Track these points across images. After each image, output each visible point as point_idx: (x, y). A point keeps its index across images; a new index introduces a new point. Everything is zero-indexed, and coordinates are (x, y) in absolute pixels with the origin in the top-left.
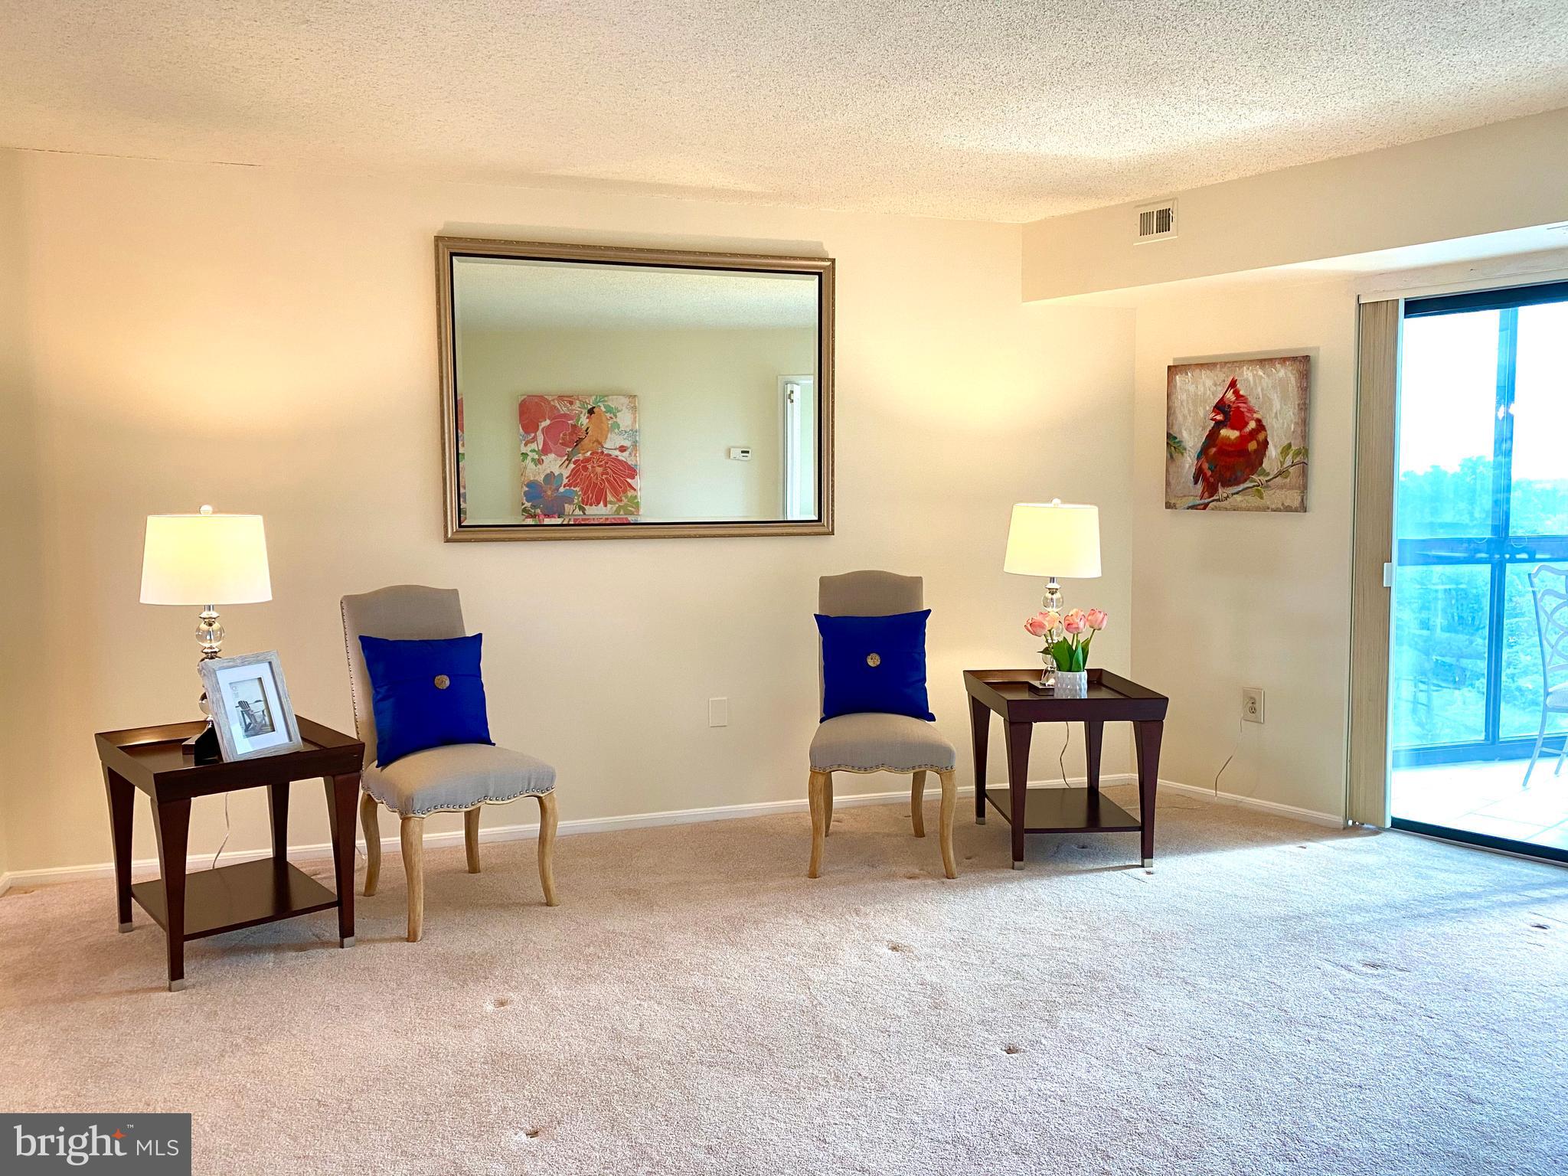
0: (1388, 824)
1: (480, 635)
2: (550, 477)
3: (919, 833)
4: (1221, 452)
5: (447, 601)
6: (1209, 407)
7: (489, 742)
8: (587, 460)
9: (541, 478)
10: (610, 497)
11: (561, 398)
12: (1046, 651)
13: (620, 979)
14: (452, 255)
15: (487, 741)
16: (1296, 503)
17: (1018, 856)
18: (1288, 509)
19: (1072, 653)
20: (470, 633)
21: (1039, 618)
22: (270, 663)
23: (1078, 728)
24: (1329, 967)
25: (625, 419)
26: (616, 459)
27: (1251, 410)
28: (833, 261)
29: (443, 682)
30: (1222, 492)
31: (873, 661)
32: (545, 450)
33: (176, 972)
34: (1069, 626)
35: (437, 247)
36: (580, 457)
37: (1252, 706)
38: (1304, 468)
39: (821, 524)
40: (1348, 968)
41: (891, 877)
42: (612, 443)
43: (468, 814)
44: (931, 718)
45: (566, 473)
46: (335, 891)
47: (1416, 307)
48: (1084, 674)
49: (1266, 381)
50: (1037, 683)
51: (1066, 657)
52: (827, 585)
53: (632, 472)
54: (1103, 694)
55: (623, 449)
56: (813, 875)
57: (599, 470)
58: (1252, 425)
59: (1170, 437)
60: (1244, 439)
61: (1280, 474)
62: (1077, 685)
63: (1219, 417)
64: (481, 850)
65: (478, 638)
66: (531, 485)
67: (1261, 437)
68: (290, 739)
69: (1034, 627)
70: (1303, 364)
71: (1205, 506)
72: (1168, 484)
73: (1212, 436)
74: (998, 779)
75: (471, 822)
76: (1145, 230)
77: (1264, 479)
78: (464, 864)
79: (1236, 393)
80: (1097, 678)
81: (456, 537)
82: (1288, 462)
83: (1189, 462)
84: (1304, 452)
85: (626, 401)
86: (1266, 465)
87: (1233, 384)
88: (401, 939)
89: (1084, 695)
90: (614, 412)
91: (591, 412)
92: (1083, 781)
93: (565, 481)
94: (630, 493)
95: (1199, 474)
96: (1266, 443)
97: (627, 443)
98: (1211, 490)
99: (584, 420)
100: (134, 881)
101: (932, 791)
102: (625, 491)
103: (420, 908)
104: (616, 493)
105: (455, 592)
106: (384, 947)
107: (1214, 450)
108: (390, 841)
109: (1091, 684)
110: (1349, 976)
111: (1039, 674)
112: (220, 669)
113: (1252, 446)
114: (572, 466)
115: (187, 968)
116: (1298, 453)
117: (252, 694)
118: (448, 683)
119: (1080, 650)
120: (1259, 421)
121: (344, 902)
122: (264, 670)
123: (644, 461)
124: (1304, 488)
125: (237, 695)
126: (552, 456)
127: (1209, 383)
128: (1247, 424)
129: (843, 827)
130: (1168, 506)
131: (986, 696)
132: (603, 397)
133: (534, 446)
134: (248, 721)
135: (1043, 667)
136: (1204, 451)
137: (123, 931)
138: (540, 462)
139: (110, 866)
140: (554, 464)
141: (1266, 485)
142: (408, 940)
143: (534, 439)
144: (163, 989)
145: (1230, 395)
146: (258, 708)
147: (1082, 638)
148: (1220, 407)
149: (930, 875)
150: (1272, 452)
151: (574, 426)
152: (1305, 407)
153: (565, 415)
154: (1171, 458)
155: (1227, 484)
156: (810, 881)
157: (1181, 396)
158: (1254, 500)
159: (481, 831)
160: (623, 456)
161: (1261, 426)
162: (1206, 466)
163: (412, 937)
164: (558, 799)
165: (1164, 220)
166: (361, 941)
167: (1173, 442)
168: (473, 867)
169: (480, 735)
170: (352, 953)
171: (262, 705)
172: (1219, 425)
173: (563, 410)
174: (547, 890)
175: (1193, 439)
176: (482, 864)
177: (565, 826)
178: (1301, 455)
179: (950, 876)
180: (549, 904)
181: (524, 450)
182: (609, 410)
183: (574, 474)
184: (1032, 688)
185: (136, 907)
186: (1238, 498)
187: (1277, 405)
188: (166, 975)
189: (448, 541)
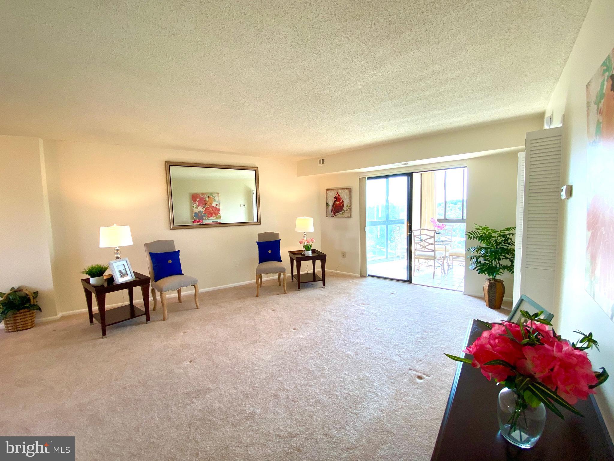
0: (367, 276)
1: (179, 250)
2: (200, 212)
3: (280, 285)
4: (336, 206)
5: (171, 243)
6: (334, 198)
7: (182, 274)
8: (208, 208)
9: (197, 212)
10: (214, 216)
11: (202, 194)
12: (304, 247)
13: (213, 324)
14: (169, 165)
15: (181, 274)
16: (349, 216)
17: (299, 288)
18: (348, 217)
19: (308, 247)
20: (177, 250)
21: (302, 241)
22: (126, 261)
23: (311, 261)
24: (355, 305)
25: (217, 199)
26: (215, 207)
27: (341, 198)
28: (258, 168)
29: (170, 262)
30: (336, 214)
31: (270, 252)
32: (198, 206)
33: (104, 334)
34: (308, 242)
35: (165, 163)
36: (207, 207)
37: (343, 255)
38: (351, 209)
39: (258, 223)
40: (359, 305)
41: (274, 294)
42: (214, 204)
43: (178, 290)
44: (282, 261)
45: (203, 210)
46: (144, 310)
47: (368, 178)
48: (311, 251)
49: (344, 193)
50: (302, 253)
51: (307, 248)
52: (259, 235)
53: (219, 210)
54: (315, 255)
55: (217, 205)
56: (257, 296)
57: (212, 210)
58: (341, 201)
59: (327, 203)
60: (340, 204)
61: (347, 210)
62: (310, 253)
63: (335, 200)
64: (182, 298)
65: (179, 251)
66: (195, 213)
67: (343, 203)
68: (132, 277)
69: (301, 243)
70: (350, 189)
71: (333, 217)
72: (327, 212)
73: (334, 204)
74: (295, 273)
75: (179, 292)
76: (320, 163)
77: (344, 211)
78: (178, 301)
79: (338, 195)
80: (314, 251)
81: (173, 228)
82: (348, 208)
83: (330, 208)
84: (351, 206)
85: (217, 194)
86: (344, 209)
87: (338, 193)
88: (162, 320)
89: (311, 255)
90: (214, 197)
91: (209, 197)
92: (312, 271)
93: (203, 212)
94: (219, 215)
95: (332, 211)
96: (343, 205)
97: (217, 204)
98: (334, 213)
99: (207, 199)
100: (93, 313)
101: (282, 276)
102: (217, 214)
103: (166, 312)
104: (215, 215)
105: (173, 241)
106: (157, 323)
107: (334, 206)
108: (158, 298)
109: (312, 253)
110: (359, 307)
111: (303, 251)
112: (114, 263)
113: (341, 205)
114: (205, 209)
115: (107, 333)
116: (349, 206)
117: (122, 268)
118: (171, 262)
119: (310, 247)
120: (342, 200)
121: (147, 313)
122: (124, 263)
123: (221, 207)
124: (351, 213)
125: (118, 269)
126: (200, 207)
127: (333, 193)
128: (340, 201)
129: (264, 285)
130: (327, 217)
131: (293, 256)
132: (211, 194)
133: (196, 205)
134: (121, 274)
135: (303, 250)
136: (333, 206)
137: (90, 325)
138: (197, 208)
139: (86, 310)
140: (200, 209)
141: (344, 213)
142: (163, 320)
143: (196, 203)
144: (100, 338)
145: (337, 195)
146: (124, 271)
147: (310, 244)
148: (335, 198)
149: (282, 294)
150: (345, 206)
151: (205, 200)
152: (350, 197)
153: (203, 198)
154: (327, 207)
155: (338, 212)
156: (257, 298)
157: (328, 196)
158: (342, 215)
159: (181, 293)
160: (217, 207)
161: (343, 201)
162: (333, 209)
163: (164, 319)
164: (199, 285)
165: (323, 161)
166: (152, 322)
167: (327, 205)
168: (180, 301)
169: (179, 272)
170: (149, 324)
171: (125, 271)
172: (335, 201)
173: (202, 197)
174: (197, 305)
175: (331, 204)
176: (182, 300)
177: (201, 290)
178: (350, 206)
179: (285, 293)
180: (197, 308)
181: (193, 206)
182: (213, 197)
183: (205, 210)
184: (302, 254)
185: (94, 319)
186: (339, 215)
187: (345, 197)
188: (101, 335)
189: (171, 229)
